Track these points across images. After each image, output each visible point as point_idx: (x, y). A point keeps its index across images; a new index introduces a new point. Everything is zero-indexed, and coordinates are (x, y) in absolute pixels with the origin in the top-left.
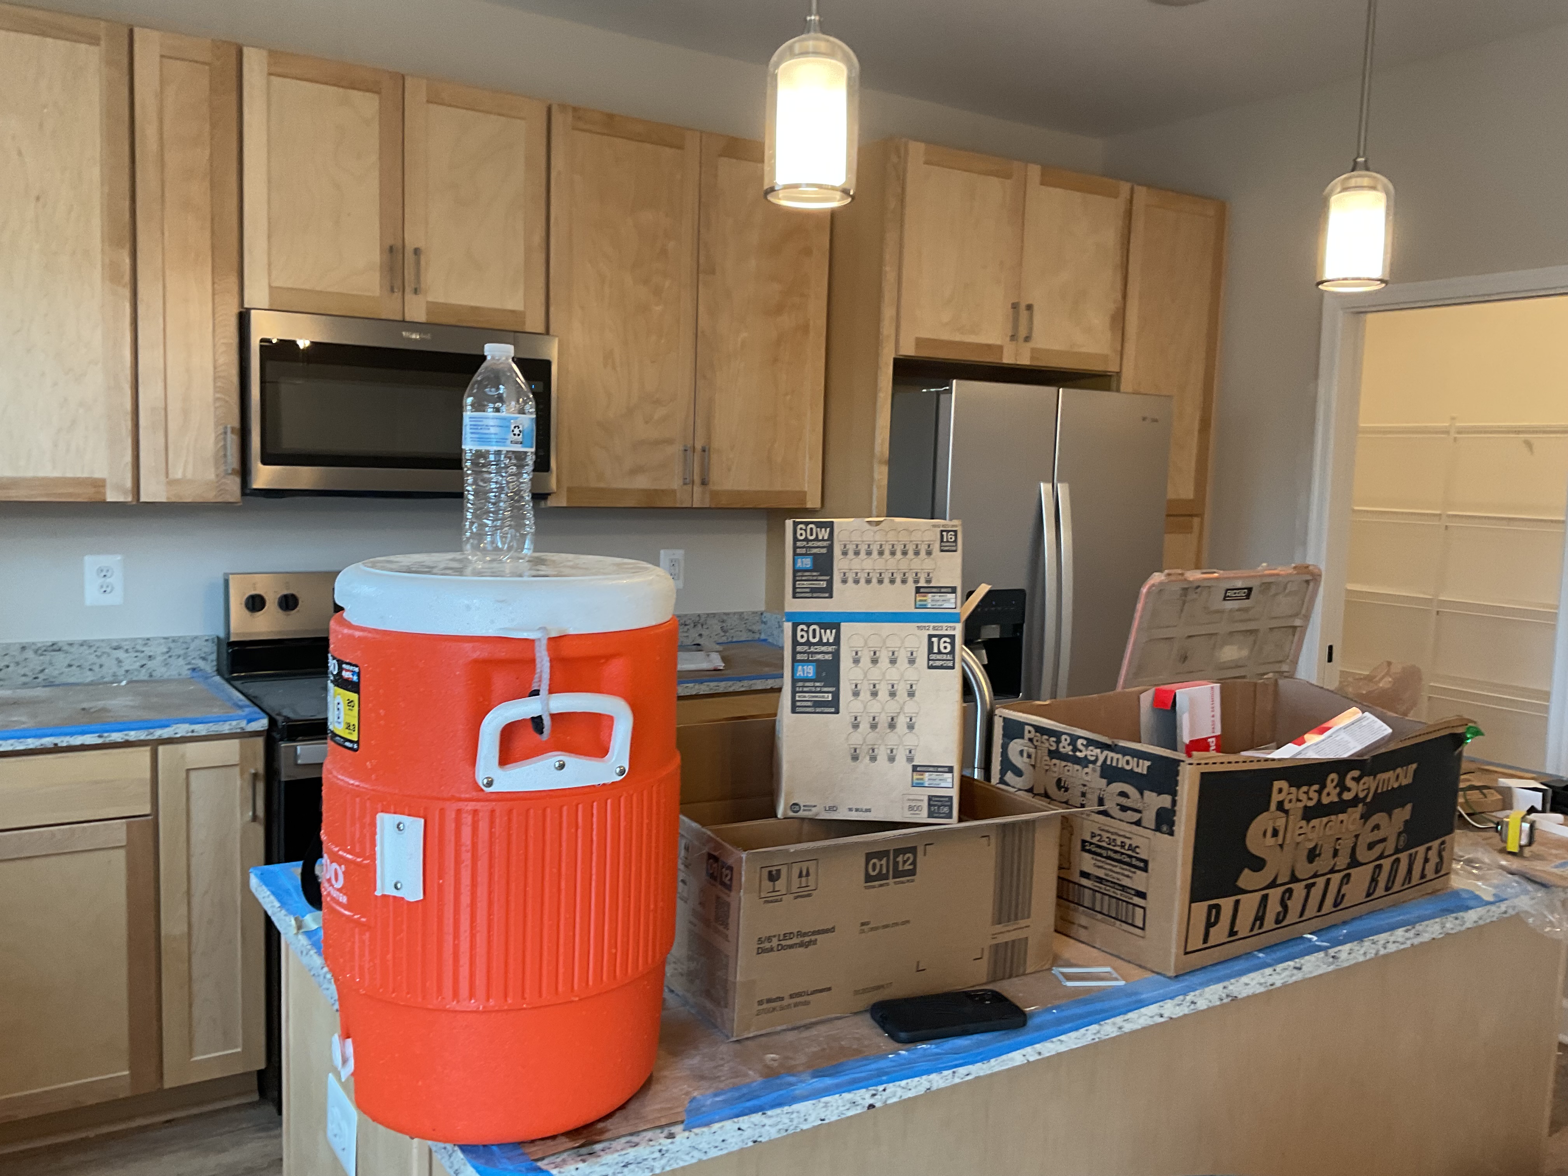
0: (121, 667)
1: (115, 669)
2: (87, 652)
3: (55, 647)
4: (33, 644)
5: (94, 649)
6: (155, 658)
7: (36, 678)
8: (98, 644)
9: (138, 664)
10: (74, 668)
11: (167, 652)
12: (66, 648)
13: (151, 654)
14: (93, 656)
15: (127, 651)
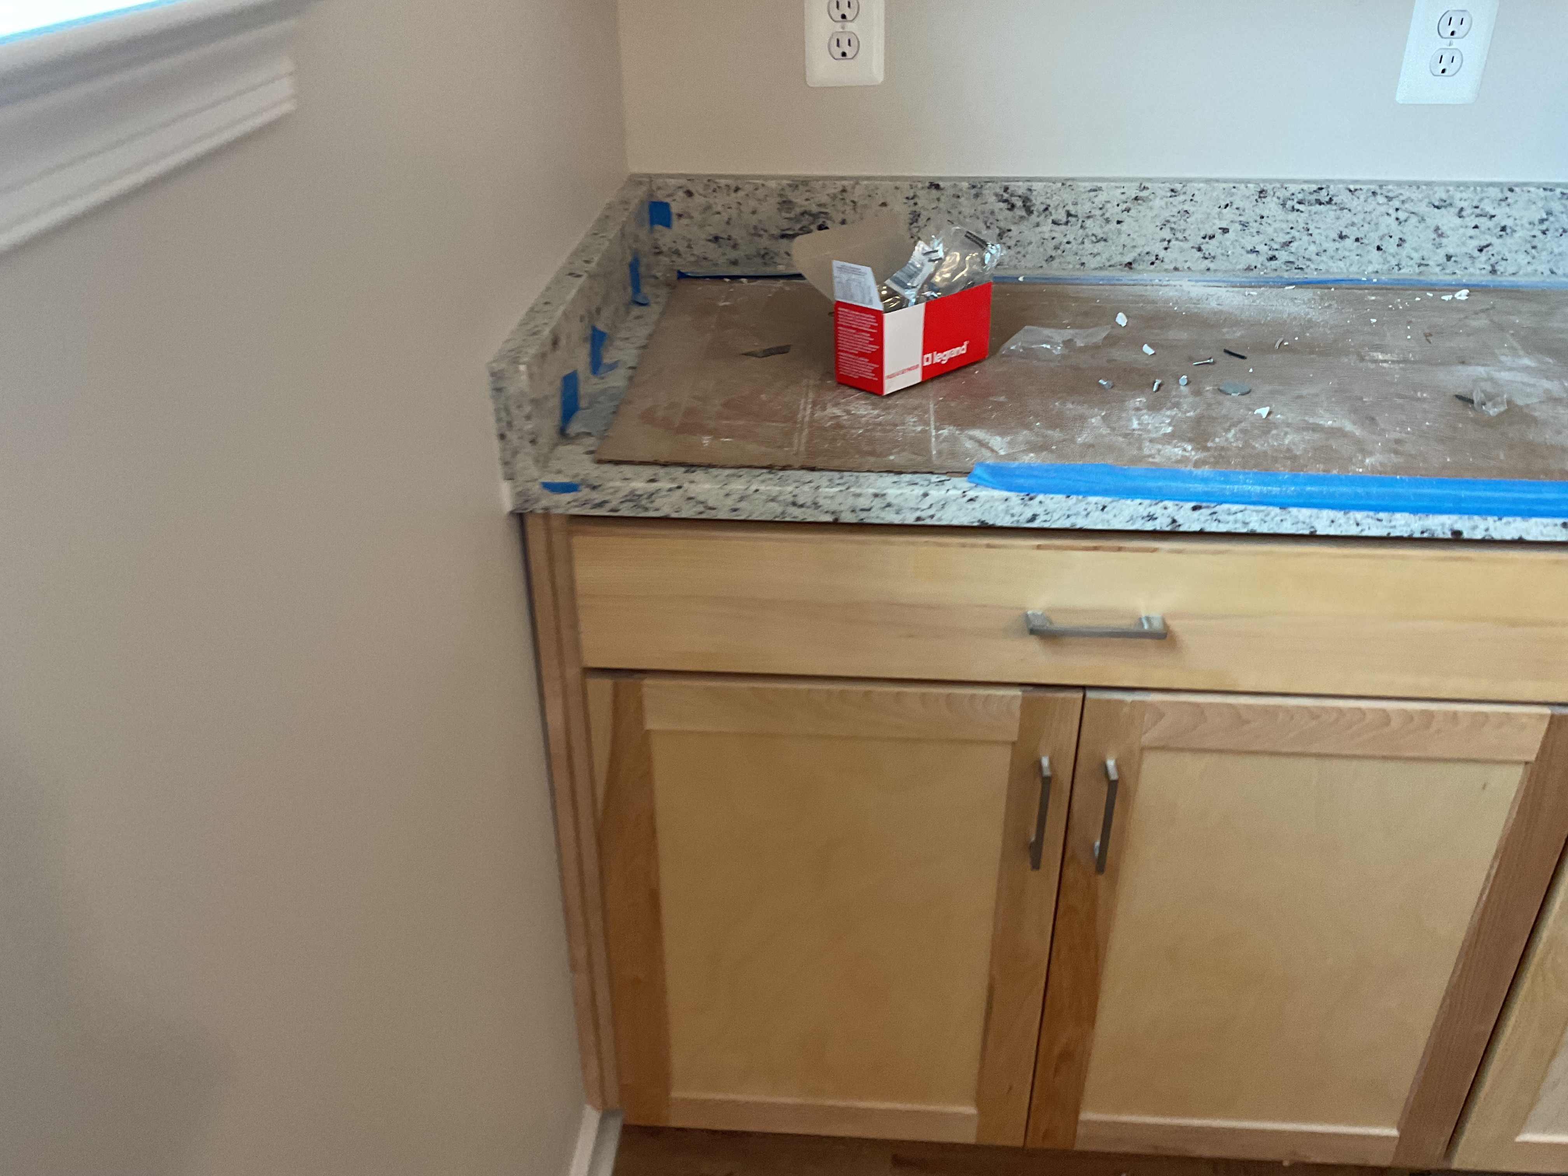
0: (1440, 246)
1: (1427, 249)
2: (1383, 209)
3: (1323, 196)
4: (1283, 184)
5: (1396, 203)
6: (1514, 231)
7: (1273, 258)
8: (1406, 193)
9: (1475, 243)
10: (1348, 242)
11: (1542, 221)
12: (1343, 197)
13: (1509, 223)
14: (1391, 220)
15: (1460, 213)
